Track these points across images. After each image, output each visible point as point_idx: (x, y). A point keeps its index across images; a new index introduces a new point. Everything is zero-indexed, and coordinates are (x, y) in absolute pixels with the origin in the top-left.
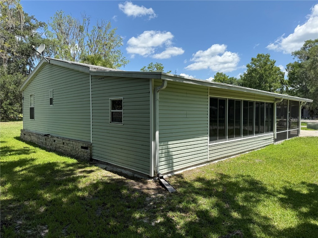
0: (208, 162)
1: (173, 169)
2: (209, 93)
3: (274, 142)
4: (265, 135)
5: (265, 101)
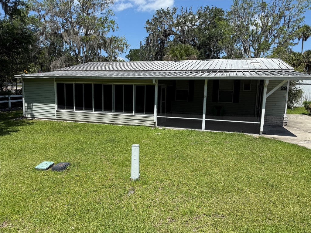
0: (56, 119)
1: (34, 116)
2: (55, 81)
3: (155, 125)
4: (134, 115)
5: (134, 84)
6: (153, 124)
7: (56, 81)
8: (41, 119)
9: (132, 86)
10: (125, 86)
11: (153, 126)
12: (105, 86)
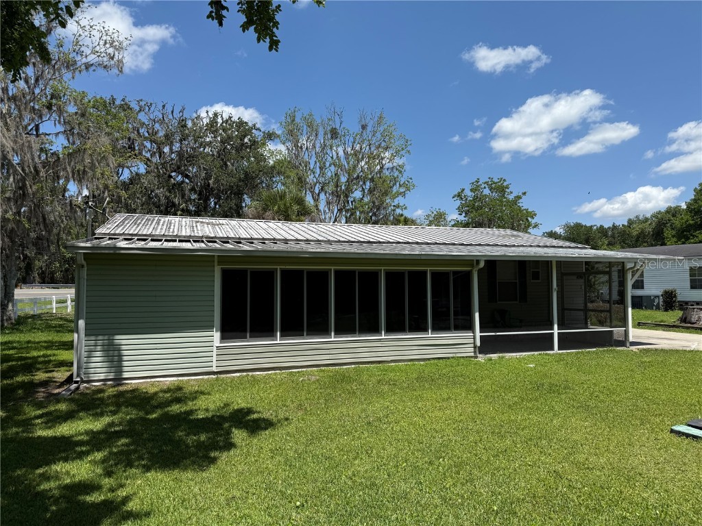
0: (214, 373)
1: (121, 375)
2: (216, 263)
3: (475, 352)
4: (431, 336)
5: (429, 269)
6: (472, 350)
7: (220, 263)
8: (153, 380)
9: (425, 273)
10: (410, 273)
11: (472, 354)
12: (363, 274)
